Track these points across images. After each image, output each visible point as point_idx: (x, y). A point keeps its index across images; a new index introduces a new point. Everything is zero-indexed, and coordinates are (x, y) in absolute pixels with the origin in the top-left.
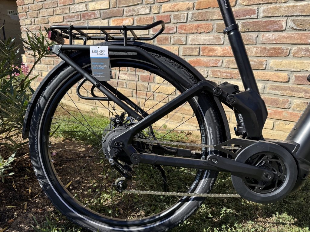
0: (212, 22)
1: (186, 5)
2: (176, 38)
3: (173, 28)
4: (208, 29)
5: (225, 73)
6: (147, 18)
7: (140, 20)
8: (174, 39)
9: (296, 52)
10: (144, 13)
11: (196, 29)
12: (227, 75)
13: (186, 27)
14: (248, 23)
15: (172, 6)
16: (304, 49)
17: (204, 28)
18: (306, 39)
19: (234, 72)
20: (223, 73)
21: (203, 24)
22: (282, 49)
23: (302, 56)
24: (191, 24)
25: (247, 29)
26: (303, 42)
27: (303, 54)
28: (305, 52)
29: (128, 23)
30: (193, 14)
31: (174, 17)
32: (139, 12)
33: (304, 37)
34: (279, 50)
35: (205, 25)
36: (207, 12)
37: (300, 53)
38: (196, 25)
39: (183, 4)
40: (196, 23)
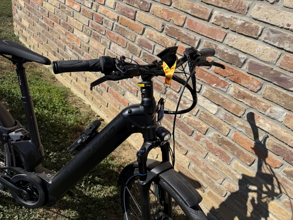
0: (127, 40)
1: (113, 16)
2: (104, 40)
3: (103, 30)
4: (123, 44)
5: (128, 86)
6: (89, 11)
7: (84, 11)
8: (103, 40)
9: (169, 94)
10: (87, 6)
11: (116, 40)
12: (129, 88)
13: (111, 34)
14: (147, 55)
15: (105, 10)
16: (174, 94)
17: (121, 42)
18: (176, 88)
19: (133, 89)
20: (127, 85)
21: (121, 38)
22: (162, 88)
23: (171, 99)
24: (114, 33)
25: (145, 59)
26: (174, 89)
27: (172, 98)
28: (174, 97)
29: (77, 8)
30: (117, 25)
31: (105, 21)
32: (84, 3)
33: (175, 86)
34: (160, 87)
35: (122, 40)
36: (125, 29)
37: (171, 96)
38: (116, 37)
39: (111, 13)
40: (117, 35)
